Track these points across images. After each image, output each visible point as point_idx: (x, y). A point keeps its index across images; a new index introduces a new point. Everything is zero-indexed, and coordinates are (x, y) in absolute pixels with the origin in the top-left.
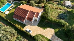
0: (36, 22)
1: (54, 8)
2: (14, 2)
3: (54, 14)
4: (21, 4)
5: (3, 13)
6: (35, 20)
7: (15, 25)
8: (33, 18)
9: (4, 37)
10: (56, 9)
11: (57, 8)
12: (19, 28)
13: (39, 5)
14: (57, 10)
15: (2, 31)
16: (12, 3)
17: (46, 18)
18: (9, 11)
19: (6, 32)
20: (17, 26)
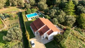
0: (46, 40)
1: (79, 38)
2: (41, 14)
3: (74, 44)
4: (44, 17)
5: (27, 18)
6: (47, 38)
7: (26, 31)
8: (44, 34)
9: (9, 34)
10: (80, 40)
11: (83, 39)
12: (27, 36)
13: (62, 25)
14: (82, 41)
15: (12, 30)
16: (39, 14)
17: (58, 41)
18: (32, 19)
19: (14, 31)
20: (27, 33)
